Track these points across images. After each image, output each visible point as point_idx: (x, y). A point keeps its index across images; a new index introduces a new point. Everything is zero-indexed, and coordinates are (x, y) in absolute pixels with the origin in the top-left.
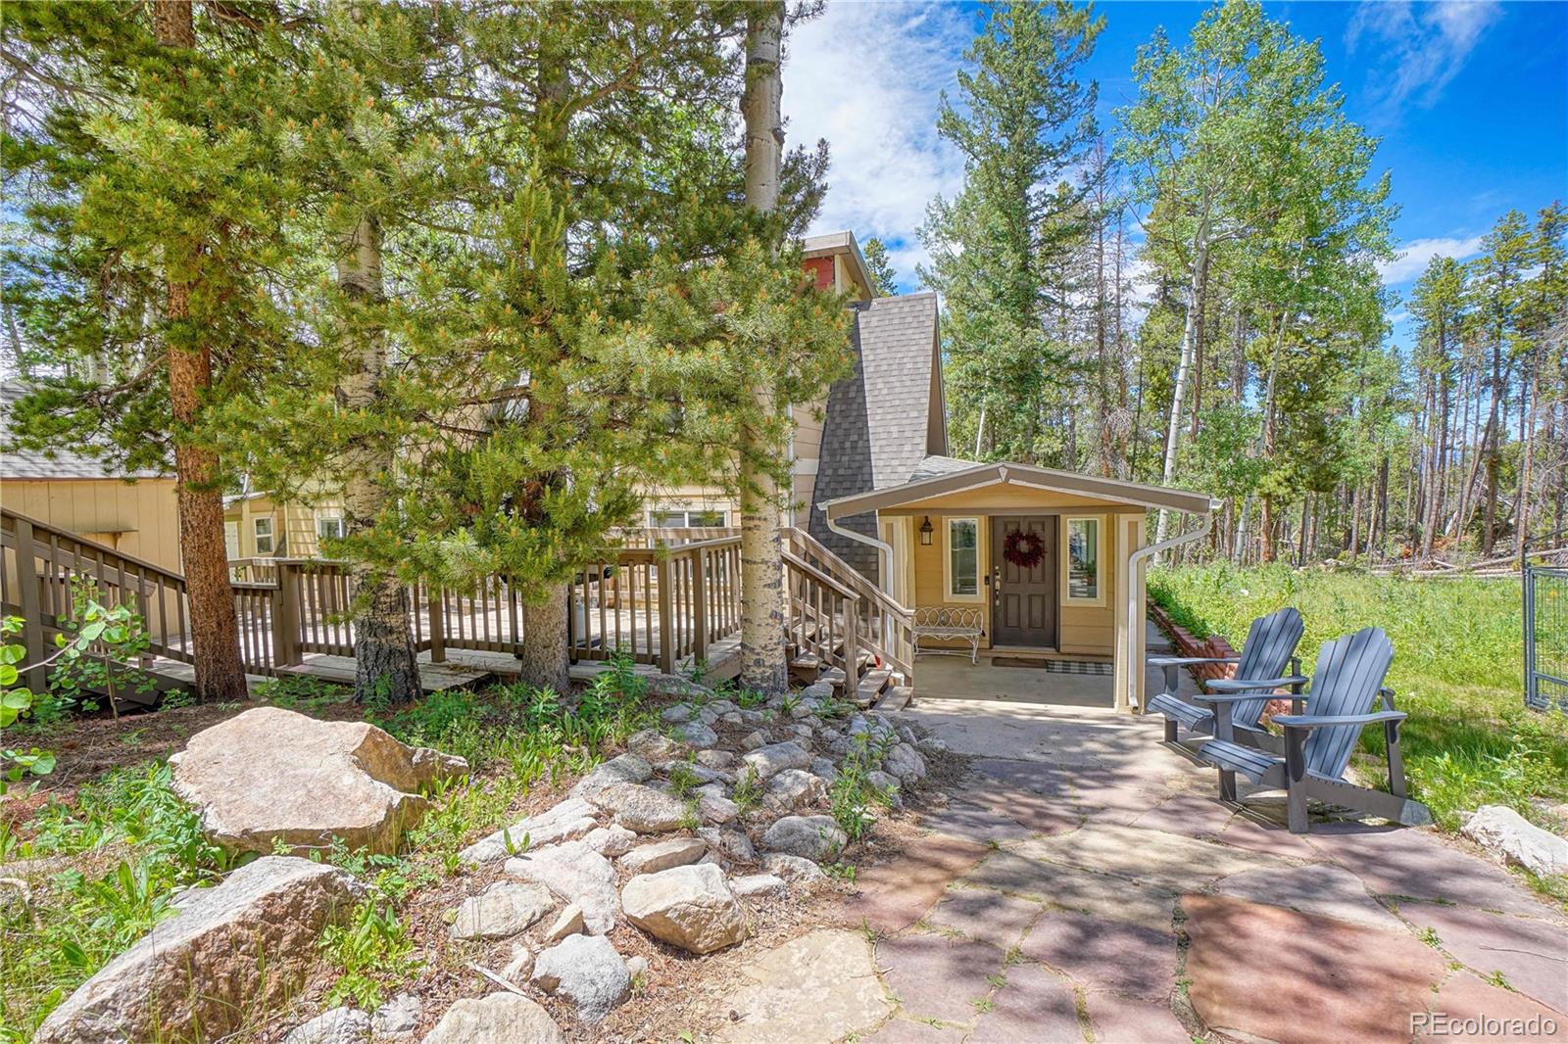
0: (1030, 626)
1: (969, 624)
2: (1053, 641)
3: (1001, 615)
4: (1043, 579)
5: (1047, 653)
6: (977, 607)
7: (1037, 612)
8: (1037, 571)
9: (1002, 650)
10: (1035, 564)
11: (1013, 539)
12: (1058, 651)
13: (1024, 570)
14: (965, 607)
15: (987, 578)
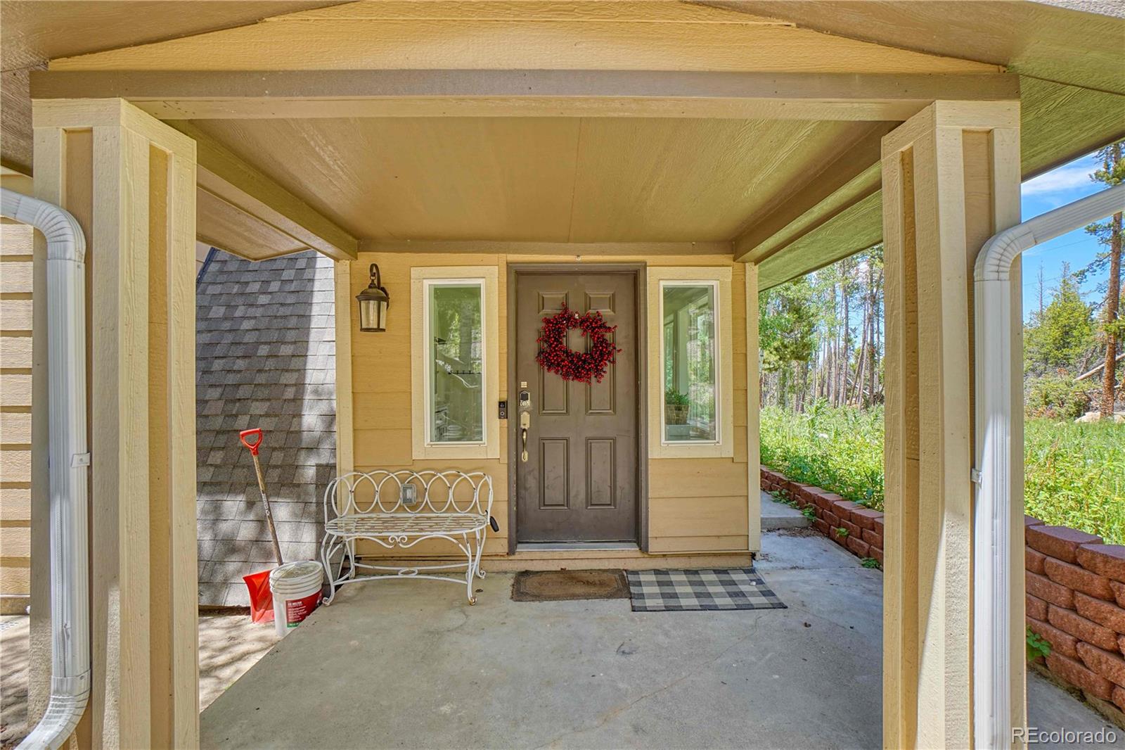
0: (589, 502)
1: (464, 504)
2: (636, 532)
3: (532, 483)
4: (614, 407)
5: (618, 556)
6: (483, 466)
7: (601, 472)
8: (600, 388)
9: (536, 557)
10: (599, 372)
11: (554, 328)
12: (644, 549)
13: (577, 386)
14: (458, 468)
15: (502, 405)
